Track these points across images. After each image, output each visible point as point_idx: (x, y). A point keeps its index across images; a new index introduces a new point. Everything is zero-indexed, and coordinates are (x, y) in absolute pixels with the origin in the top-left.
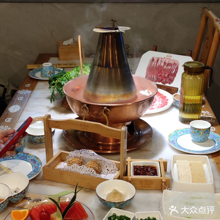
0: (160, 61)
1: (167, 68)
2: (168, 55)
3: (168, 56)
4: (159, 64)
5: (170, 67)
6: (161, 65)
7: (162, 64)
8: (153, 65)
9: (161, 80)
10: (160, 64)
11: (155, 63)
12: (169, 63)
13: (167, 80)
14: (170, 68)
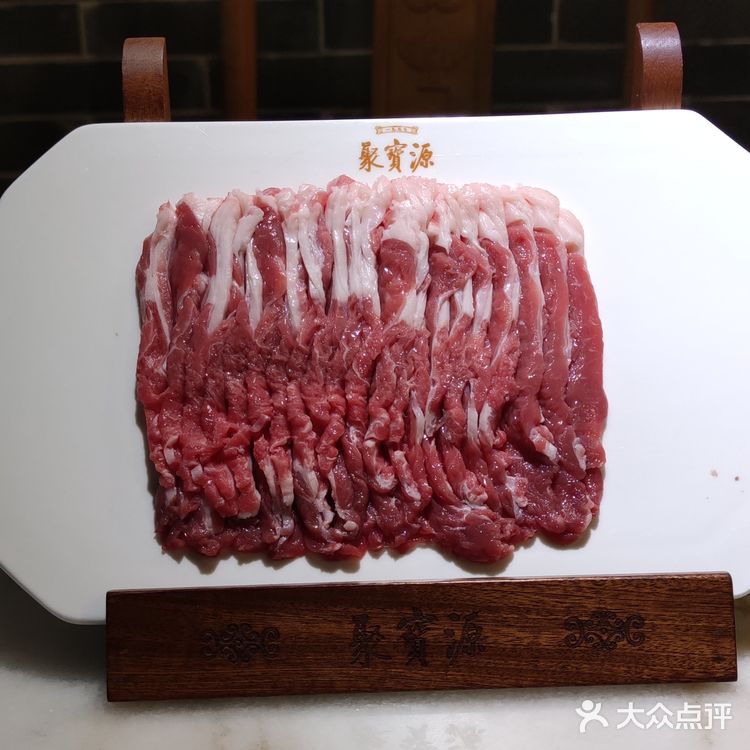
0: (299, 239)
1: (442, 316)
2: (381, 142)
3: (383, 158)
4: (317, 288)
5: (486, 293)
6: (341, 293)
7: (360, 280)
8: (216, 318)
9: (426, 511)
10: (328, 284)
11: (240, 275)
12: (445, 241)
13: (512, 484)
14: (485, 312)
